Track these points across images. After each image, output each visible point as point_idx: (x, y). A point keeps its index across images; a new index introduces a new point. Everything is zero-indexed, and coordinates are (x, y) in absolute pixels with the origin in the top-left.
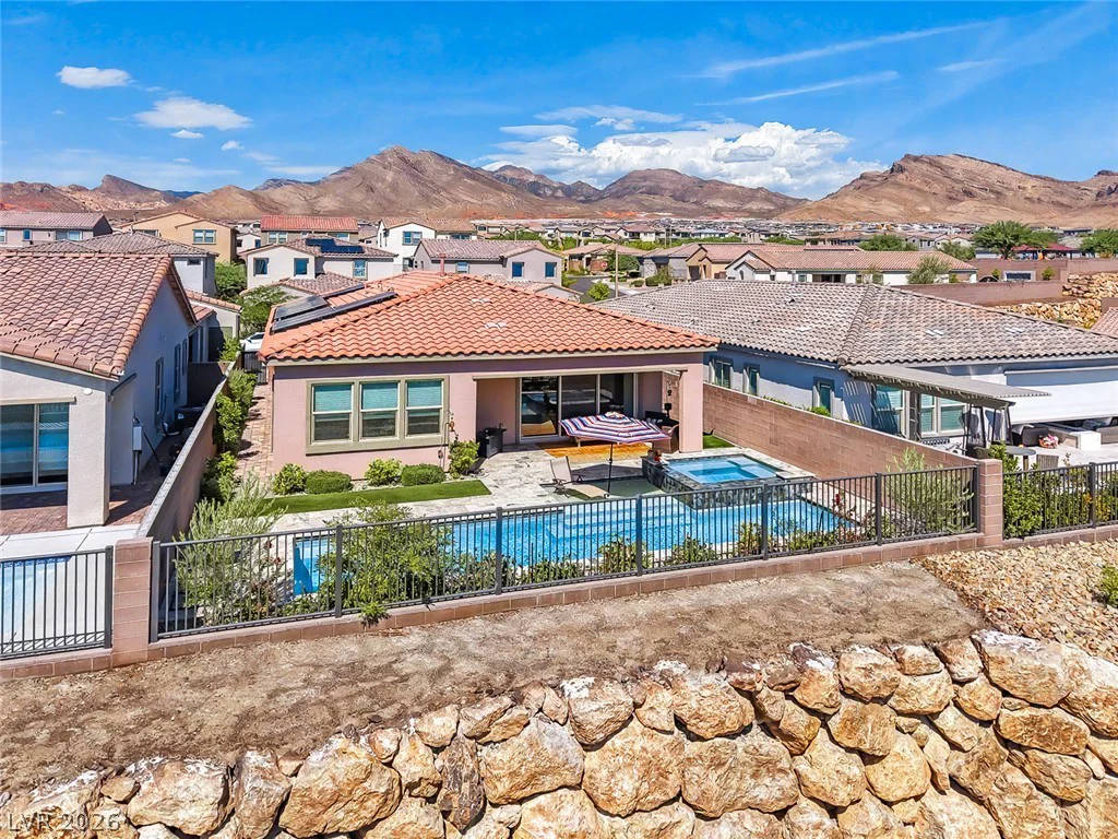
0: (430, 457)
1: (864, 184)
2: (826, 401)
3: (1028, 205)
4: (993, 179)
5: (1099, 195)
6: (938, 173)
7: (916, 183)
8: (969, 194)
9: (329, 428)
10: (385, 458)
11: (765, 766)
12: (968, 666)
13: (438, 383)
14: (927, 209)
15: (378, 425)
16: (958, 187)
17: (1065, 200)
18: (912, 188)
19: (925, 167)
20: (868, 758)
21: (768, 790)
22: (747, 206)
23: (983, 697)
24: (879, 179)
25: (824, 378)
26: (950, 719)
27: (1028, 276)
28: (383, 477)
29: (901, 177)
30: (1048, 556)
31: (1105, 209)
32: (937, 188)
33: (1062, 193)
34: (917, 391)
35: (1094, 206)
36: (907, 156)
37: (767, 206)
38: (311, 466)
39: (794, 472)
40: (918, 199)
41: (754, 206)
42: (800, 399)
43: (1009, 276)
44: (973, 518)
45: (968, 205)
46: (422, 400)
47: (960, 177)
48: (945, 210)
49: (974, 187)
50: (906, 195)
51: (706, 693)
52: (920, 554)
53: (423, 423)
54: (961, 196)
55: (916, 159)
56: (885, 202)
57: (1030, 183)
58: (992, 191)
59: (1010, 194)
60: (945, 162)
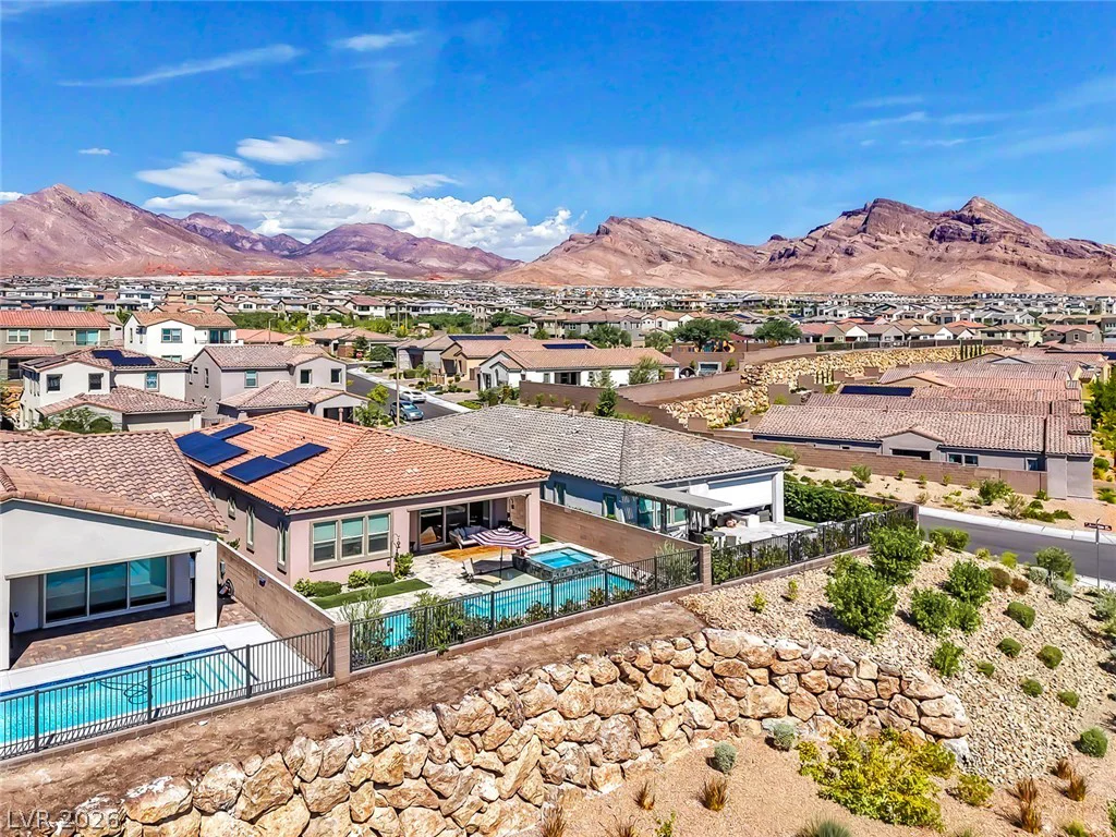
0: (382, 566)
1: (571, 247)
2: (611, 511)
3: (714, 268)
4: (685, 243)
5: (772, 259)
6: (638, 236)
7: (619, 246)
8: (665, 258)
9: (323, 552)
10: (356, 568)
11: (625, 694)
12: (701, 643)
13: (386, 515)
14: (629, 273)
15: (352, 548)
16: (655, 250)
17: (744, 264)
18: (616, 251)
19: (627, 230)
20: (664, 688)
21: (628, 705)
22: (462, 267)
23: (707, 657)
24: (586, 241)
25: (610, 495)
26: (694, 668)
27: (716, 367)
28: (357, 581)
29: (606, 239)
30: (732, 592)
31: (774, 274)
32: (637, 251)
33: (742, 257)
34: (664, 503)
35: (769, 270)
36: (612, 218)
38: (315, 579)
39: (602, 557)
40: (620, 261)
42: (595, 508)
43: (703, 366)
44: (697, 575)
45: (665, 267)
46: (376, 528)
47: (658, 240)
48: (644, 274)
49: (669, 250)
50: (612, 258)
51: (601, 666)
52: (673, 598)
53: (378, 543)
54: (658, 259)
55: (620, 222)
56: (592, 265)
57: (716, 247)
58: (685, 255)
59: (699, 258)
60: (643, 224)
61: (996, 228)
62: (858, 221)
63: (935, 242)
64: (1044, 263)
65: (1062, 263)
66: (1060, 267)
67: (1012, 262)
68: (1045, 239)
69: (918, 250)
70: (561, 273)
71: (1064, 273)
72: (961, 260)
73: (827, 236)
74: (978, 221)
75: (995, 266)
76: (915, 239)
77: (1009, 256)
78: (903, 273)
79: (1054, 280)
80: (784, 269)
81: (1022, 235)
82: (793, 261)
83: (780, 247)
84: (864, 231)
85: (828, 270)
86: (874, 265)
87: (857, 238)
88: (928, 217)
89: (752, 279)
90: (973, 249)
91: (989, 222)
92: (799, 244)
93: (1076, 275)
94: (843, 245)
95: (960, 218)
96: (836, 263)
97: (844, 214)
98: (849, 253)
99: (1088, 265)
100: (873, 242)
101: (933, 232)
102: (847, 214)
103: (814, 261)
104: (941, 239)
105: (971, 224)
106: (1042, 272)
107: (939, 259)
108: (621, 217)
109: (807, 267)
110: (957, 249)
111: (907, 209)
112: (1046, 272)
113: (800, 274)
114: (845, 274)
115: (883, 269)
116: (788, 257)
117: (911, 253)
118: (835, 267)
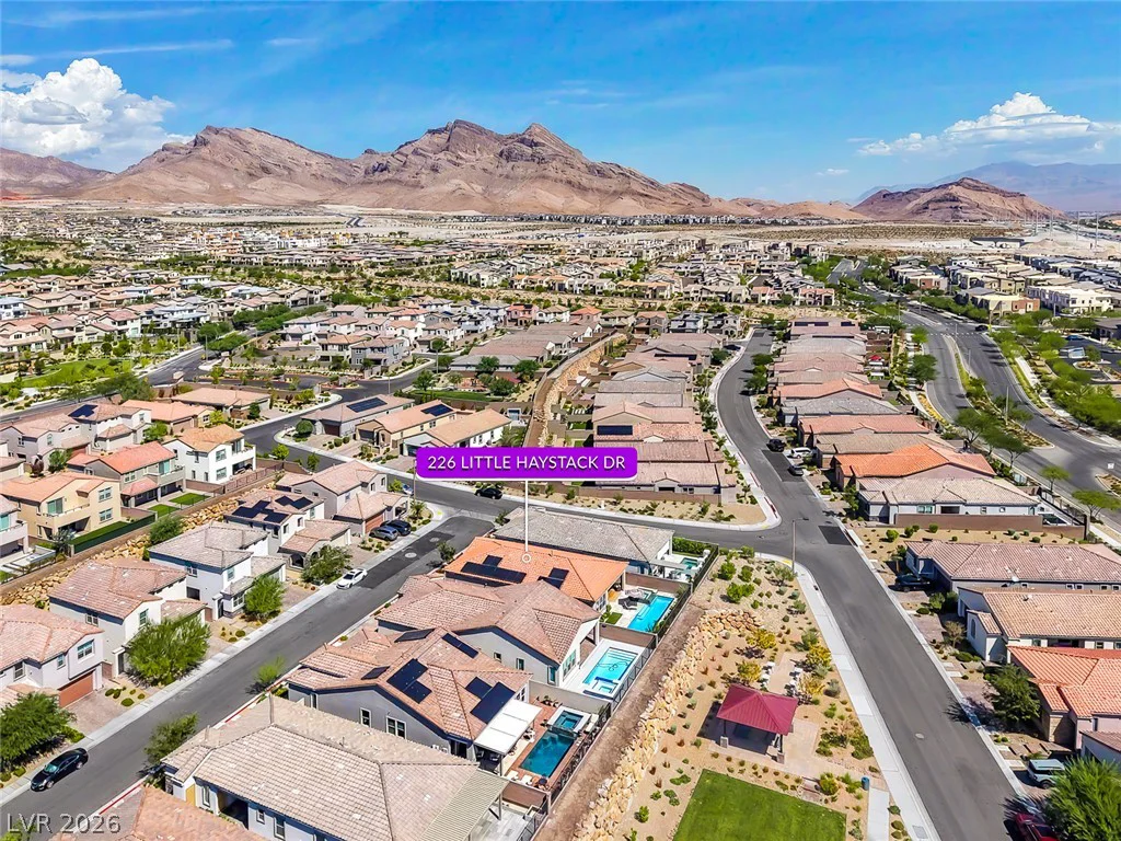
1: (167, 156)
3: (313, 181)
4: (285, 156)
5: (366, 172)
6: (238, 149)
7: (218, 158)
8: (266, 170)
14: (230, 186)
16: (256, 162)
17: (340, 177)
18: (215, 163)
19: (226, 140)
22: (37, 179)
24: (182, 151)
29: (204, 151)
31: (370, 188)
32: (238, 163)
33: (339, 170)
35: (363, 183)
36: (209, 129)
37: (60, 180)
40: (222, 175)
41: (45, 179)
45: (266, 182)
47: (258, 152)
48: (246, 187)
49: (269, 162)
50: (212, 171)
54: (259, 173)
55: (217, 132)
56: (190, 178)
57: (314, 161)
58: (284, 167)
59: (299, 170)
60: (243, 136)
61: (550, 152)
62: (441, 139)
63: (504, 162)
64: (584, 182)
65: (597, 182)
66: (594, 186)
67: (561, 181)
68: (584, 161)
69: (491, 168)
70: (159, 188)
71: (597, 190)
72: (523, 178)
73: (415, 152)
74: (536, 145)
75: (549, 183)
76: (487, 158)
77: (560, 175)
78: (479, 189)
79: (590, 196)
80: (379, 183)
81: (567, 157)
82: (386, 175)
83: (374, 163)
84: (447, 149)
85: (417, 185)
86: (456, 181)
87: (441, 155)
88: (499, 138)
89: (349, 194)
90: (532, 168)
91: (544, 145)
92: (392, 160)
93: (606, 192)
94: (430, 162)
95: (523, 141)
96: (423, 179)
97: (429, 132)
98: (435, 169)
99: (613, 184)
100: (455, 159)
101: (502, 153)
102: (433, 132)
103: (405, 176)
104: (508, 158)
105: (531, 146)
106: (582, 189)
107: (507, 177)
108: (218, 127)
109: (400, 182)
110: (522, 168)
111: (481, 131)
112: (585, 189)
113: (394, 188)
114: (432, 189)
115: (464, 185)
116: (382, 171)
117: (484, 170)
118: (423, 183)
